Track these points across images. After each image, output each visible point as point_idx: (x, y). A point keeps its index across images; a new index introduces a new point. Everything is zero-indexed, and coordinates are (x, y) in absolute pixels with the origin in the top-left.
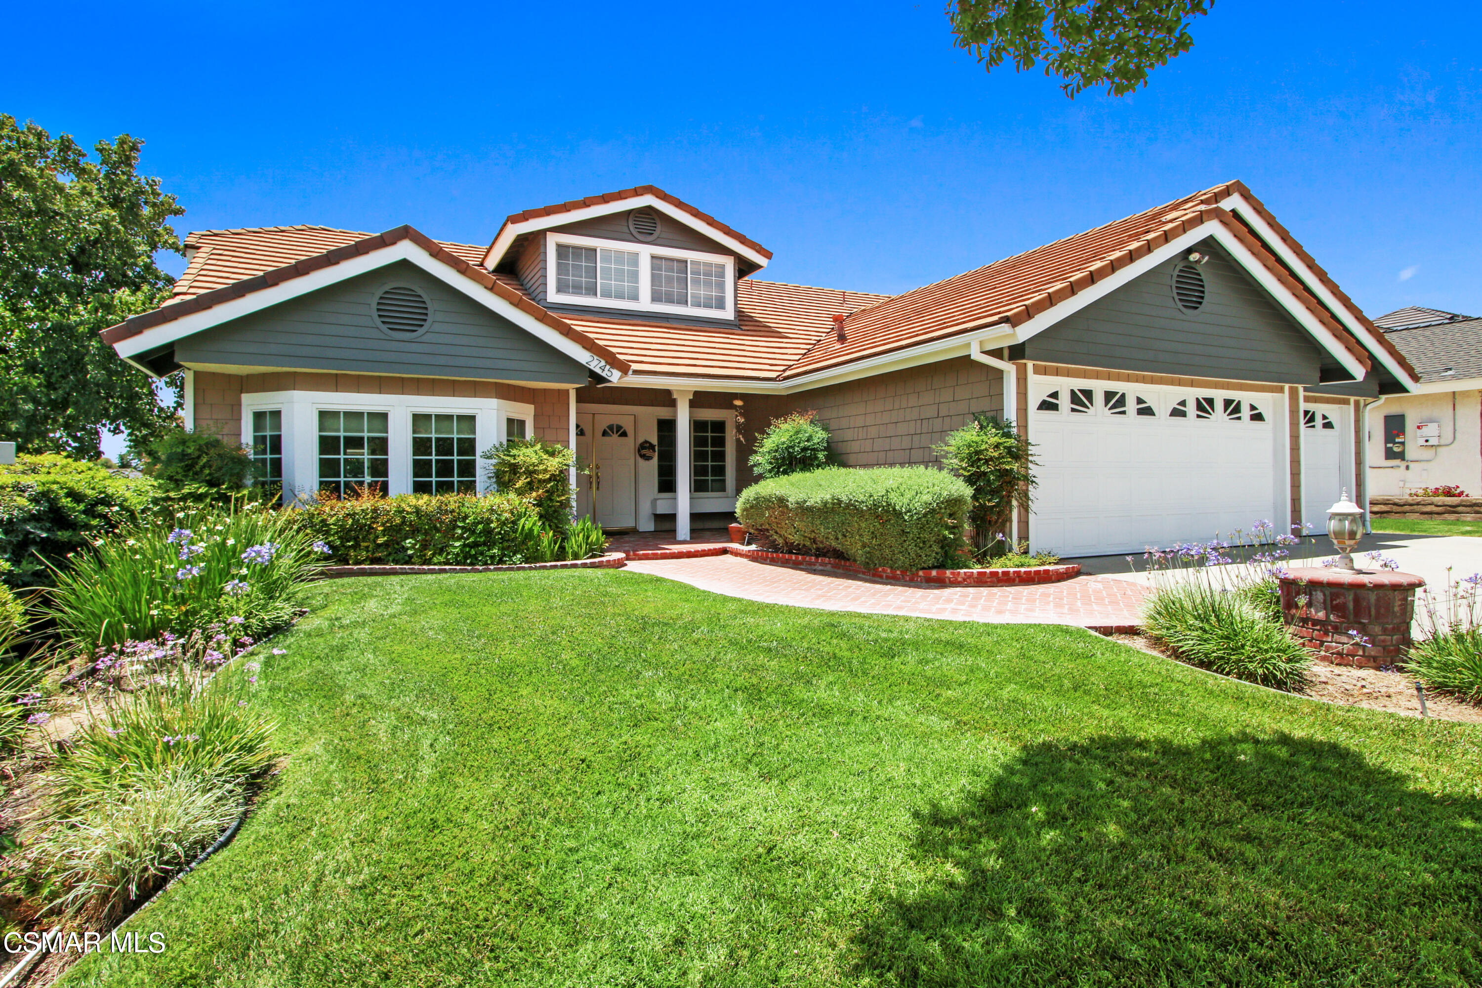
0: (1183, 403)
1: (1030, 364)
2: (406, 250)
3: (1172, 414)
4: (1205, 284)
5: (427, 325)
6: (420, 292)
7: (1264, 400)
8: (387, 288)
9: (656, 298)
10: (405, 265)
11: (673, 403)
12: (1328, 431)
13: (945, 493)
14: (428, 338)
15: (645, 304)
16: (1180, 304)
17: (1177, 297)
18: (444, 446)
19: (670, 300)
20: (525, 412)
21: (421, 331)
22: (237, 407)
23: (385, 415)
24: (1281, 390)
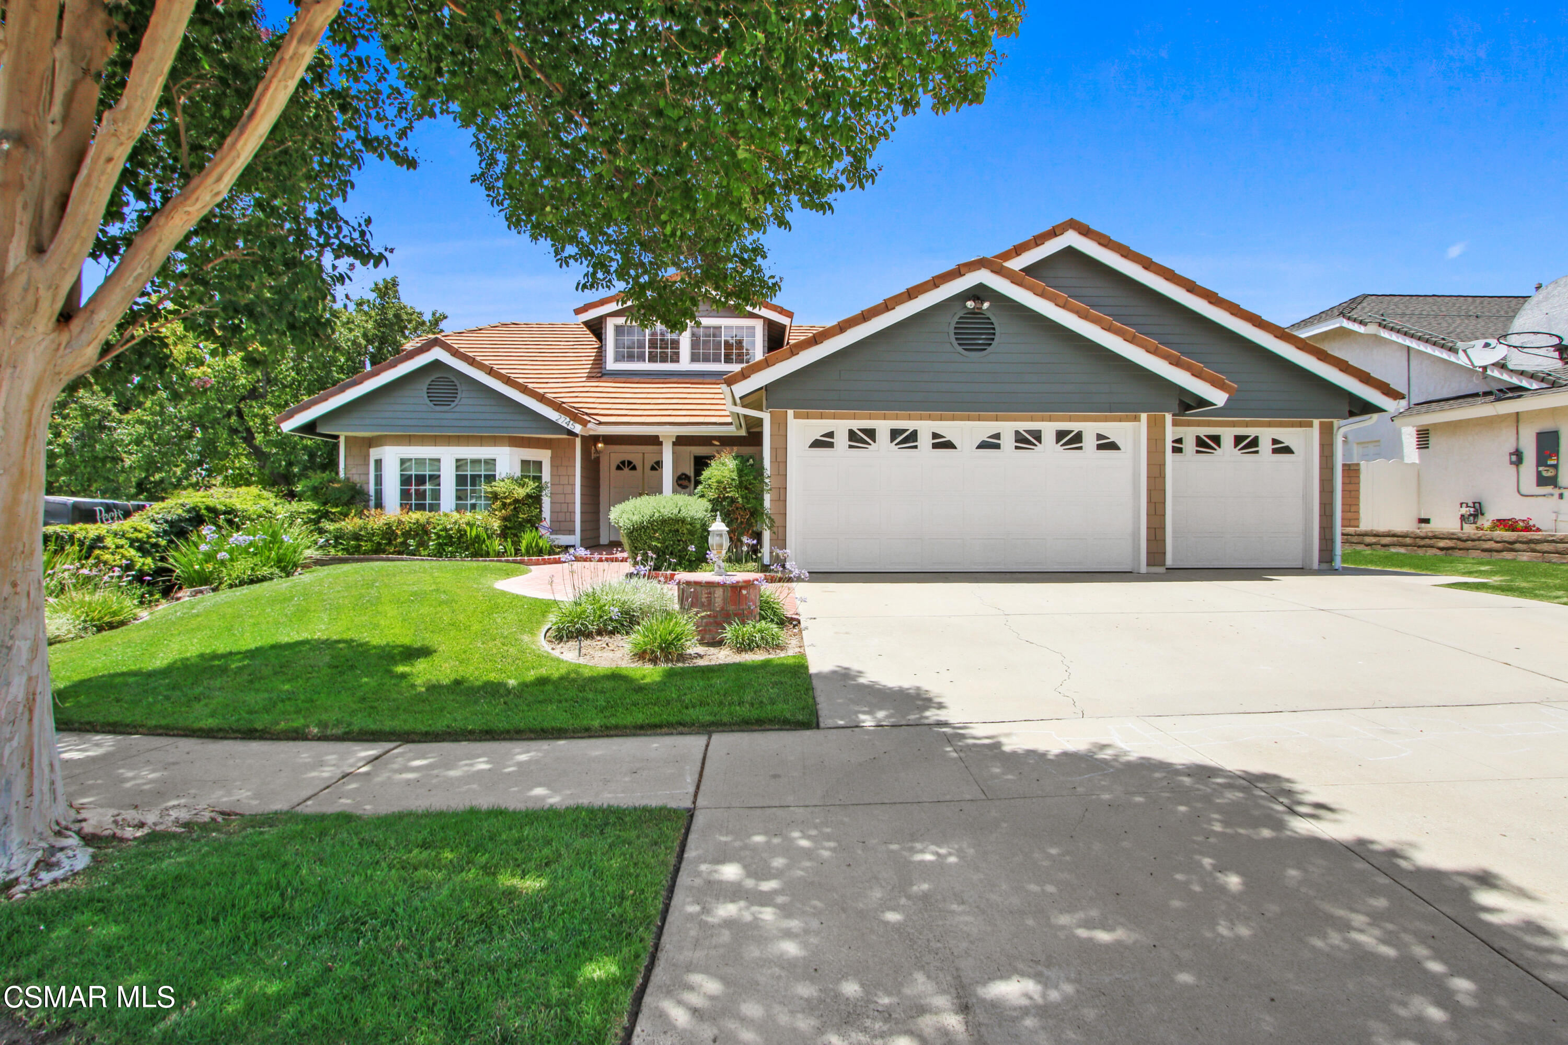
0: (997, 436)
1: (790, 412)
2: (437, 354)
3: (979, 447)
4: (996, 326)
5: (457, 401)
6: (453, 379)
8: (433, 378)
9: (694, 358)
10: (437, 365)
11: (661, 444)
12: (1282, 457)
13: (657, 515)
14: (457, 409)
15: (685, 363)
16: (960, 349)
17: (955, 343)
19: (706, 359)
20: (544, 456)
21: (453, 404)
22: (367, 456)
23: (439, 460)
24: (1137, 419)
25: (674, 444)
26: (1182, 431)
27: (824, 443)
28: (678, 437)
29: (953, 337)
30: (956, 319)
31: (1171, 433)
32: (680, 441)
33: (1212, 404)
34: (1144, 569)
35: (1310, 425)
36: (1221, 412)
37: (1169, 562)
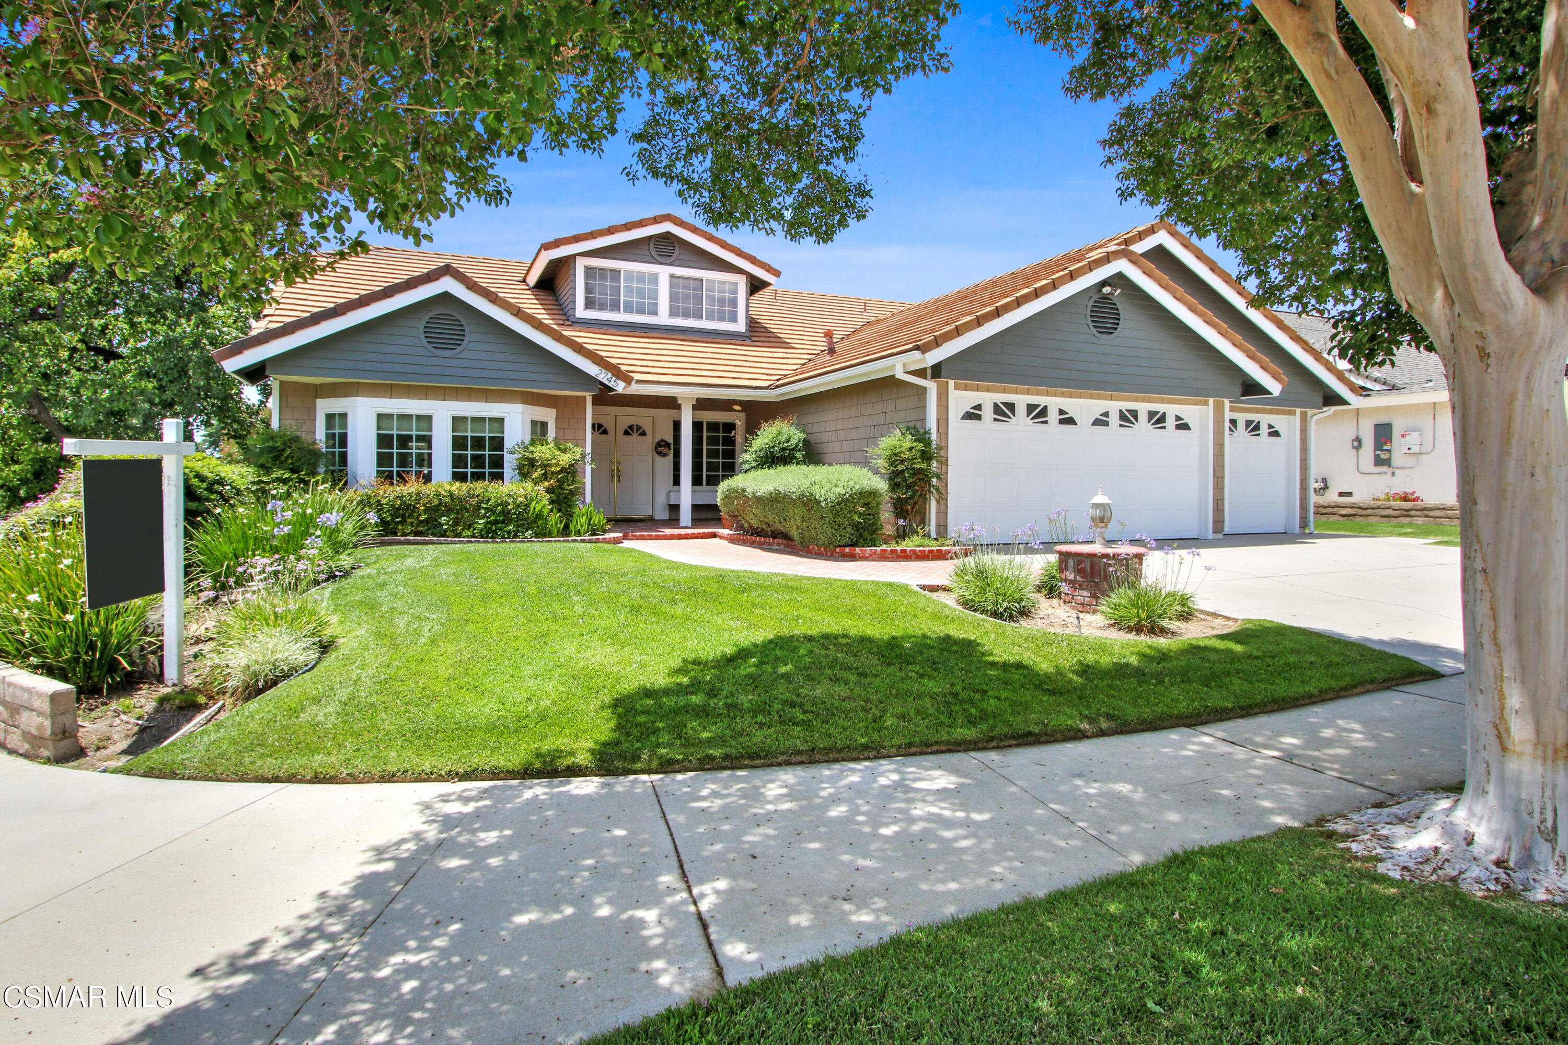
0: (1105, 414)
1: (951, 383)
2: (447, 284)
3: (1094, 424)
4: (1121, 312)
5: (464, 344)
6: (459, 317)
7: (1190, 412)
8: (432, 314)
9: (673, 313)
10: (446, 297)
12: (1274, 439)
14: (465, 355)
15: (663, 318)
16: (1094, 331)
17: (1091, 325)
18: (478, 443)
19: (686, 315)
20: (548, 415)
21: (459, 349)
22: (312, 410)
23: (430, 418)
24: (1206, 403)
25: (695, 408)
26: (1235, 416)
27: (972, 415)
28: (698, 400)
29: (1089, 319)
30: (1091, 303)
31: (1228, 415)
32: (701, 404)
33: (1270, 393)
34: (1210, 535)
35: (1294, 413)
36: (1277, 401)
37: (1227, 530)
